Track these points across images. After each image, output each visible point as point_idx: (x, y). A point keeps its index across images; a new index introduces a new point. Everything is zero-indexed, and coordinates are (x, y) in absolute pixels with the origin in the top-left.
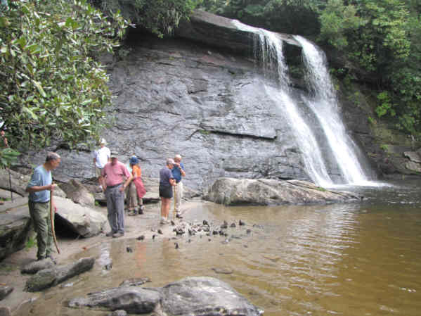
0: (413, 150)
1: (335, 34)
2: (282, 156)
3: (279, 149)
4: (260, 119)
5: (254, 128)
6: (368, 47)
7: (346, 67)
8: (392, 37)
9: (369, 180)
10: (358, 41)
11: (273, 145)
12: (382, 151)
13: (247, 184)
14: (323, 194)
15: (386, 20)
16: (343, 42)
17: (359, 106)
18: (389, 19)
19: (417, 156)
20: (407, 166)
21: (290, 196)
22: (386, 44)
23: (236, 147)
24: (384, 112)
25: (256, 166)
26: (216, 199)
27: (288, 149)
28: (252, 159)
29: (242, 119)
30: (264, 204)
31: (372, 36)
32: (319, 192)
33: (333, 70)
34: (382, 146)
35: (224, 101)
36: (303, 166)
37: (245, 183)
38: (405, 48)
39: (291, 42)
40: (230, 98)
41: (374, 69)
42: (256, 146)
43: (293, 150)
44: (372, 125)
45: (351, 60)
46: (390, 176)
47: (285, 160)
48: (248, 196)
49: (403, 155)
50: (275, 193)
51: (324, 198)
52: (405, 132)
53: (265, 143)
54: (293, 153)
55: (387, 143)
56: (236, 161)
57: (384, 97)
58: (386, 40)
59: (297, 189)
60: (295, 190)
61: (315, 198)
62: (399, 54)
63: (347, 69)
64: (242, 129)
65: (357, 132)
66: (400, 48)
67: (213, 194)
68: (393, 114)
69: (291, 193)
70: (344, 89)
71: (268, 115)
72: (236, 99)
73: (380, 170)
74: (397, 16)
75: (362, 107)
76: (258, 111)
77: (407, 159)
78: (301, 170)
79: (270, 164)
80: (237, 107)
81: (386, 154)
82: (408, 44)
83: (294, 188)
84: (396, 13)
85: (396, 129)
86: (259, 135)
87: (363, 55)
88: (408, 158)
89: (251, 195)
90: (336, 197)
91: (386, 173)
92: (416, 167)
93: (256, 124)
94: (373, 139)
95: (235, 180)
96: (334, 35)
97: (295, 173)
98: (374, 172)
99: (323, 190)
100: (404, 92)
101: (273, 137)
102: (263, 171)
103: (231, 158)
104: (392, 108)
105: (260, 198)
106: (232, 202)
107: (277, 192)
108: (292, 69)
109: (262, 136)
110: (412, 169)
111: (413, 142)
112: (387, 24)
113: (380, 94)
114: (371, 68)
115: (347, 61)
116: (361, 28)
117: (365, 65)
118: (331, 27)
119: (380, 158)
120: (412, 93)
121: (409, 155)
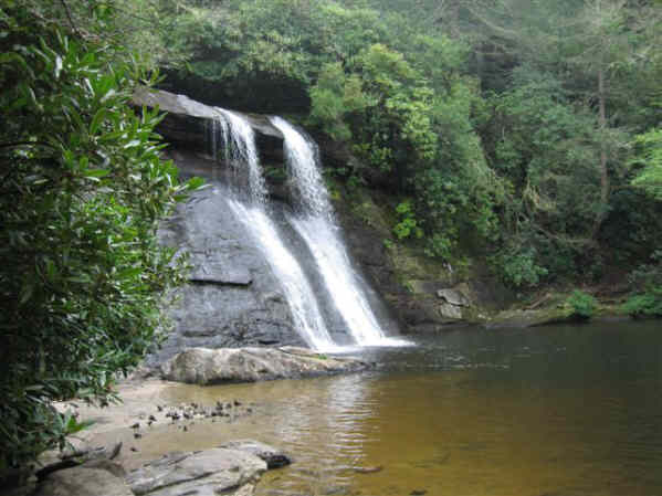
0: (451, 287)
1: (333, 120)
2: (263, 310)
3: (257, 298)
4: (227, 255)
5: (218, 269)
6: (381, 137)
7: (350, 164)
8: (411, 127)
9: (387, 336)
10: (366, 128)
11: (247, 294)
12: (405, 292)
13: (227, 356)
14: (324, 362)
15: (404, 101)
16: (344, 131)
17: (369, 223)
18: (407, 99)
19: (456, 295)
20: (443, 312)
21: (283, 368)
22: (404, 136)
23: (195, 300)
24: (406, 232)
25: (226, 328)
26: (184, 377)
27: (270, 299)
28: (220, 317)
29: (200, 257)
30: (251, 381)
31: (385, 120)
32: (318, 361)
33: (330, 170)
34: (404, 284)
35: (172, 229)
36: (292, 322)
37: (224, 355)
38: (430, 143)
39: (267, 131)
40: (180, 223)
41: (389, 168)
42: (225, 297)
43: (276, 300)
44: (390, 251)
45: (357, 154)
46: (418, 328)
47: (265, 316)
48: (231, 372)
49: (436, 294)
50: (263, 366)
51: (325, 368)
52: (438, 260)
53: (235, 291)
54: (276, 304)
55: (413, 278)
56: (197, 321)
57: (404, 210)
58: (405, 130)
59: (291, 359)
60: (288, 360)
61: (315, 369)
62: (423, 150)
63: (351, 168)
64: (201, 271)
65: (368, 264)
66: (424, 143)
67: (178, 371)
68: (420, 234)
69: (284, 364)
70: (347, 197)
71: (238, 248)
72: (188, 224)
73: (402, 319)
74: (418, 96)
75: (374, 225)
76: (221, 243)
77: (441, 301)
78: (290, 329)
79: (245, 322)
80: (192, 237)
81: (412, 294)
82: (433, 137)
83: (287, 357)
84: (417, 92)
85: (425, 256)
86: (226, 280)
87: (374, 147)
88: (443, 298)
89: (233, 369)
90: (341, 366)
91: (413, 323)
92: (455, 312)
93: (222, 263)
94: (391, 272)
95: (209, 351)
96: (331, 122)
97: (281, 334)
98: (393, 323)
99: (323, 357)
100: (432, 203)
101: (246, 282)
102: (237, 333)
103: (190, 317)
104: (417, 225)
105: (246, 373)
106: (210, 380)
107: (267, 364)
108: (269, 170)
109: (231, 280)
110: (450, 315)
111: (450, 274)
112: (404, 106)
113: (401, 206)
114: (386, 167)
115: (351, 157)
116: (369, 109)
117: (377, 162)
118: (326, 110)
119: (402, 302)
120: (443, 204)
121: (445, 295)
